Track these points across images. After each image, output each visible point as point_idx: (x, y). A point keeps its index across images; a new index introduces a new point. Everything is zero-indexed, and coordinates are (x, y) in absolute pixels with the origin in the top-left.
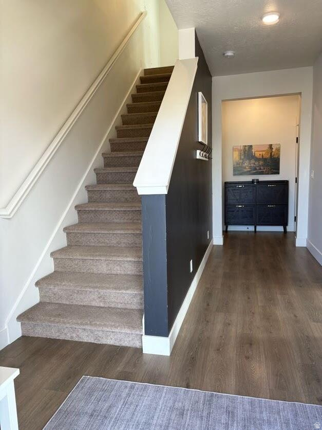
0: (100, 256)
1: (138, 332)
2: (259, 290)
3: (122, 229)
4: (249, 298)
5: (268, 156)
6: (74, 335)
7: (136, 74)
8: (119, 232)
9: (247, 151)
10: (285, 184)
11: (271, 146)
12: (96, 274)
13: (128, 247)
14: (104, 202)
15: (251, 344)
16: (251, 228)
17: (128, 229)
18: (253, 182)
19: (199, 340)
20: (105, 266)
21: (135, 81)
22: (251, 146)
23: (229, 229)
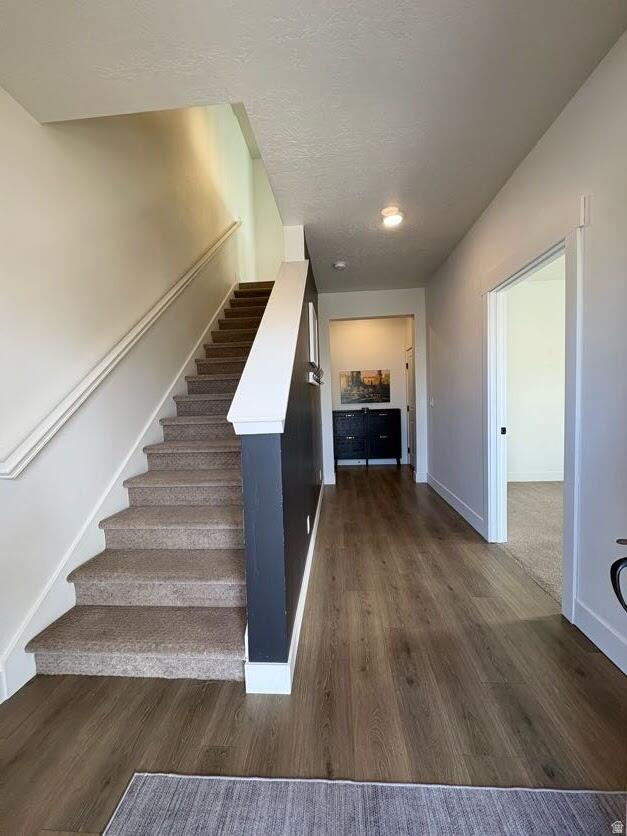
0: (178, 523)
1: (237, 657)
2: (393, 548)
3: (210, 480)
4: (384, 563)
5: (377, 383)
6: (129, 668)
7: (230, 287)
8: (207, 485)
9: (356, 378)
10: (396, 413)
11: (380, 371)
12: (171, 551)
13: (219, 506)
14: (186, 441)
15: (408, 651)
16: (363, 462)
17: (220, 480)
18: (362, 411)
19: (333, 651)
20: (184, 538)
21: (229, 294)
22: (359, 372)
23: (339, 464)
